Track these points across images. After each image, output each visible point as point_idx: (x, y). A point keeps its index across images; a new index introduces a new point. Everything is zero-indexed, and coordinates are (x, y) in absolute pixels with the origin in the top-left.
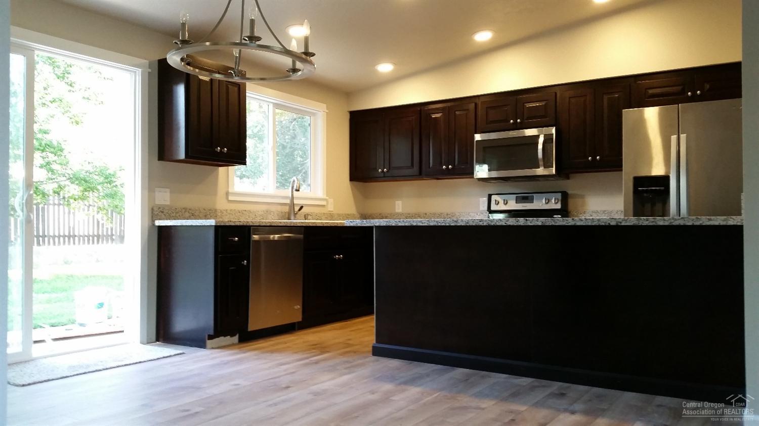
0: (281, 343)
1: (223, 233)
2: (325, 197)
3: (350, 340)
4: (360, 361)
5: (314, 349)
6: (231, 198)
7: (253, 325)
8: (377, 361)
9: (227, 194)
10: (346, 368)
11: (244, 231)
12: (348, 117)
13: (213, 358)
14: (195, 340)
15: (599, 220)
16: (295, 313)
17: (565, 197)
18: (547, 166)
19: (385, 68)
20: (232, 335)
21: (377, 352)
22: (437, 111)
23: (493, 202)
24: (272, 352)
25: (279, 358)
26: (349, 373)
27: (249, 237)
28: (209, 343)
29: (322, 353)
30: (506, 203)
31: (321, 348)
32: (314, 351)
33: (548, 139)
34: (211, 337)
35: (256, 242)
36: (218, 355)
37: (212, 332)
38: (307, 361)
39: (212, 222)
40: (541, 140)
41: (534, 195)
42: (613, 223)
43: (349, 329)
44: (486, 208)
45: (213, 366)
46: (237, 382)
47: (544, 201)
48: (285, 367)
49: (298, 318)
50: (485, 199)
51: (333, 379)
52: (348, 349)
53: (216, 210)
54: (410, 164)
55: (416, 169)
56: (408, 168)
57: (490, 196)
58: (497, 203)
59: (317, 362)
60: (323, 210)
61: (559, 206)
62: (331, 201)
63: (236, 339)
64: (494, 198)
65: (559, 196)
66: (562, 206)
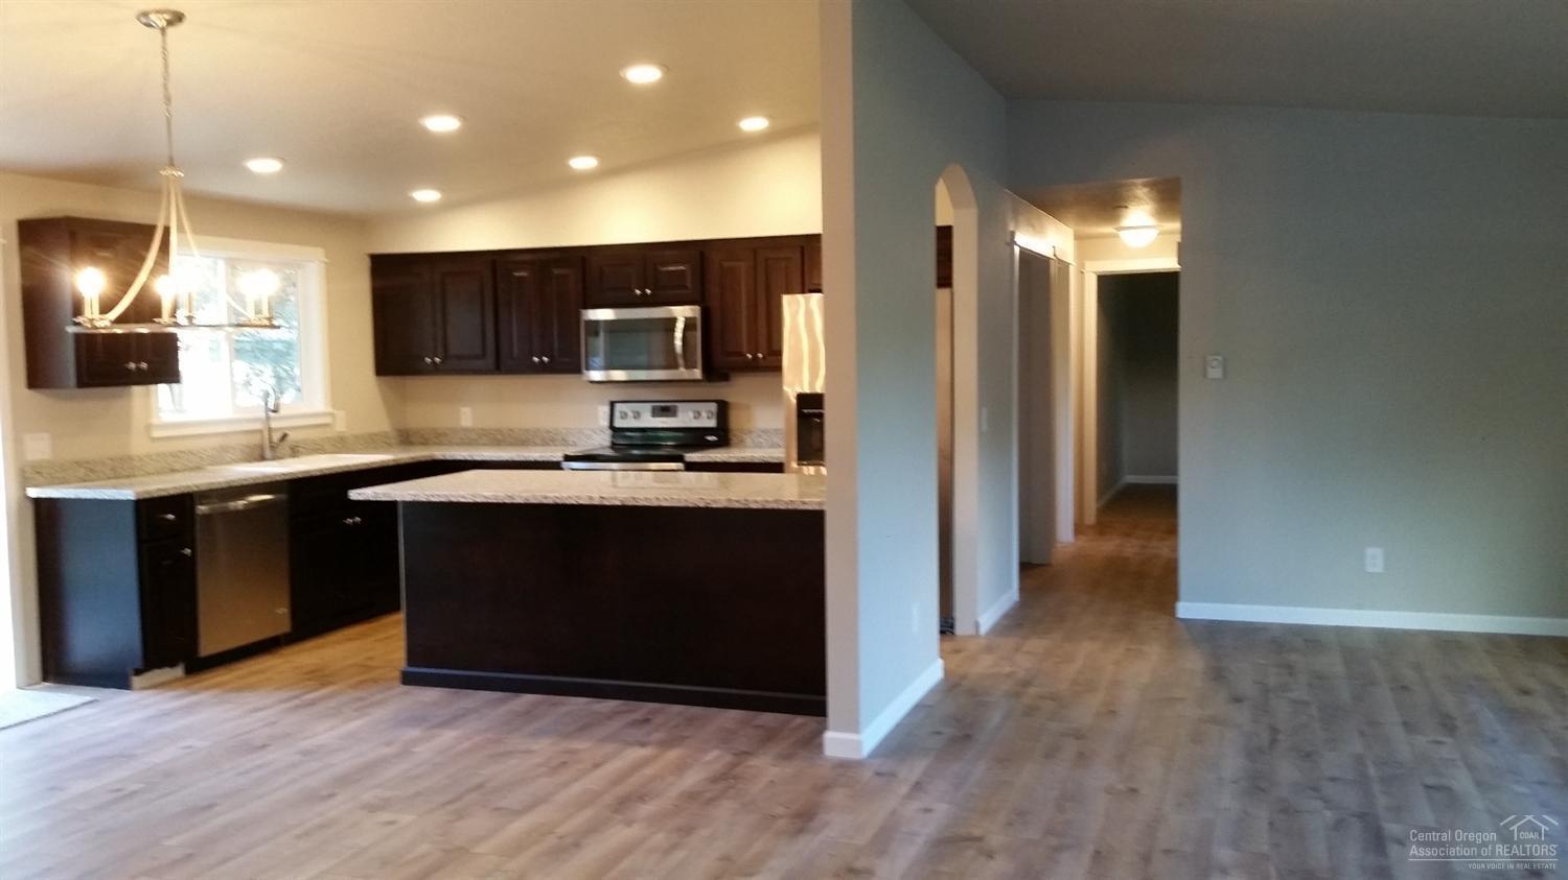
0: (257, 673)
1: (148, 510)
2: (330, 410)
3: (371, 658)
4: (379, 697)
5: (309, 679)
6: (156, 434)
7: (208, 647)
8: (406, 693)
9: (149, 427)
10: (356, 710)
11: (183, 502)
12: (366, 265)
13: (146, 706)
14: (111, 676)
15: (686, 501)
16: (280, 617)
17: (723, 409)
18: (689, 365)
19: (426, 196)
20: (172, 664)
21: (408, 679)
22: (521, 265)
23: (617, 414)
24: (240, 689)
25: (252, 699)
26: (357, 718)
27: (193, 509)
28: (136, 681)
29: (323, 685)
30: (637, 415)
31: (320, 677)
32: (311, 683)
33: (689, 325)
34: (138, 672)
35: (207, 517)
36: (152, 700)
37: (139, 664)
38: (297, 702)
39: (128, 494)
40: (680, 326)
41: (676, 404)
42: (702, 505)
43: (373, 638)
44: (606, 423)
45: (149, 719)
46: (189, 743)
47: (691, 415)
48: (260, 715)
49: (284, 627)
50: (607, 409)
51: (331, 729)
52: (365, 677)
53: (130, 458)
54: (478, 351)
55: (490, 361)
56: (476, 357)
57: (612, 404)
58: (624, 416)
59: (312, 703)
60: (328, 433)
61: (712, 423)
62: (340, 414)
63: (179, 671)
64: (618, 407)
65: (713, 407)
66: (718, 423)
